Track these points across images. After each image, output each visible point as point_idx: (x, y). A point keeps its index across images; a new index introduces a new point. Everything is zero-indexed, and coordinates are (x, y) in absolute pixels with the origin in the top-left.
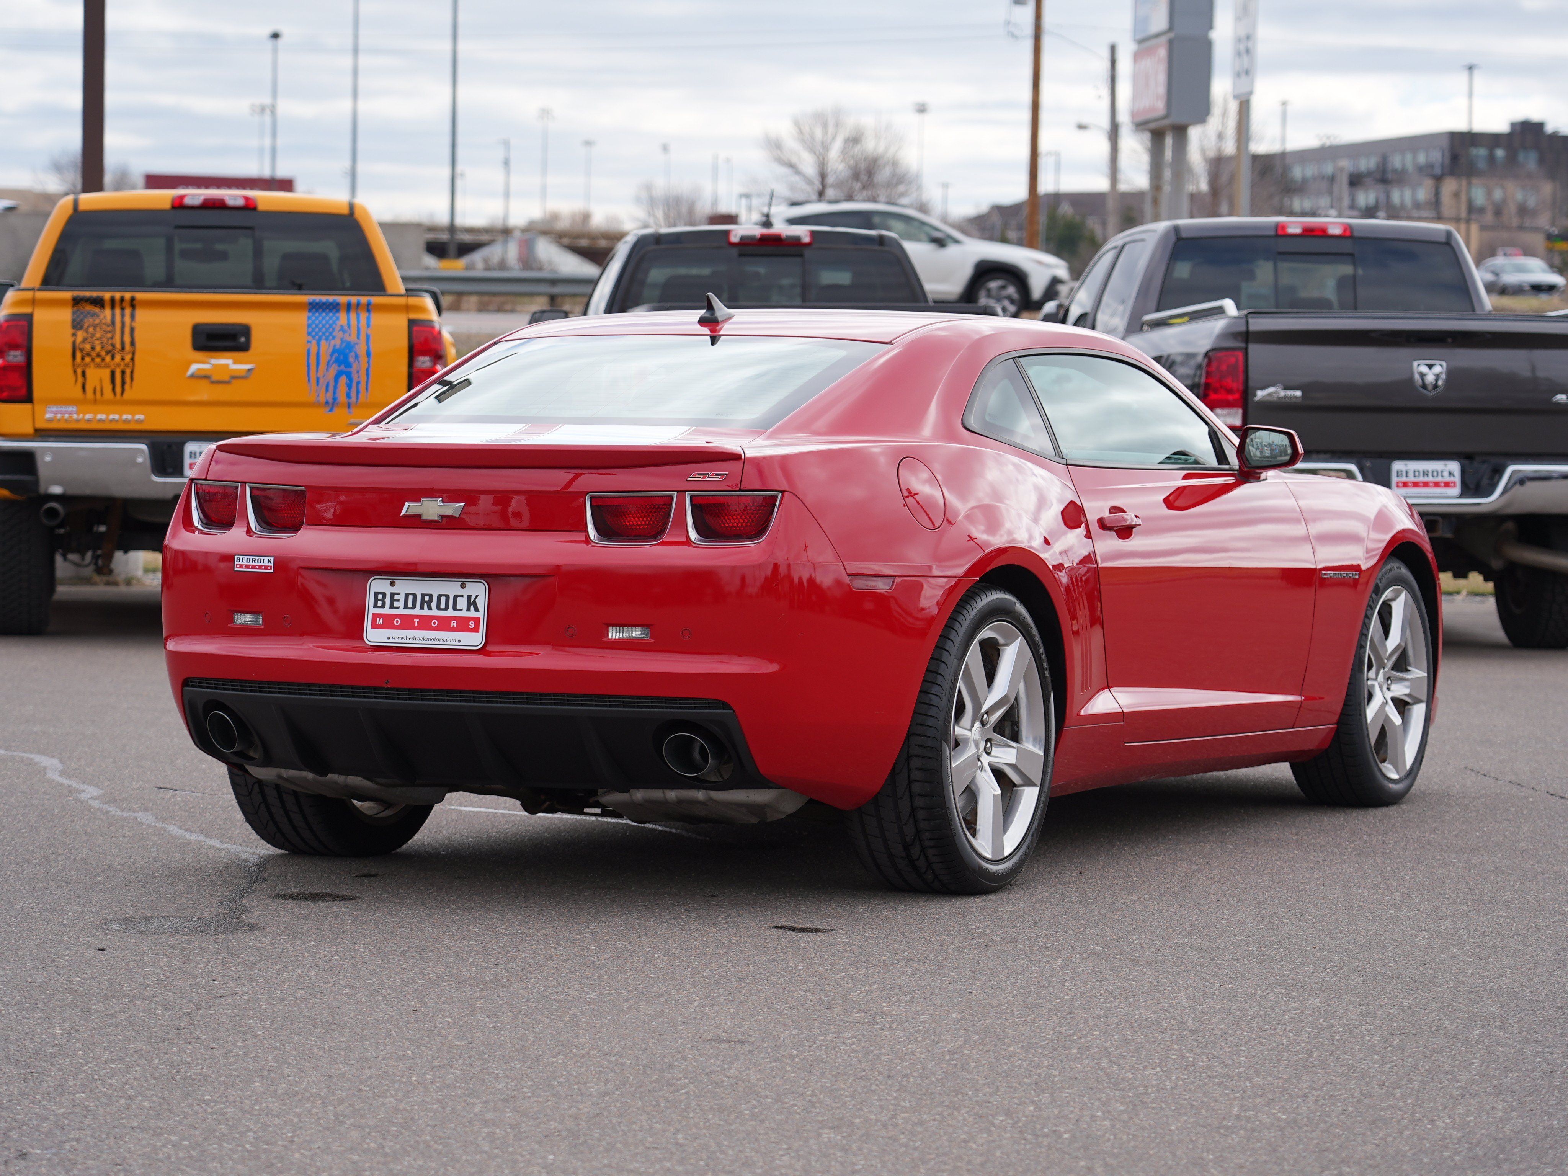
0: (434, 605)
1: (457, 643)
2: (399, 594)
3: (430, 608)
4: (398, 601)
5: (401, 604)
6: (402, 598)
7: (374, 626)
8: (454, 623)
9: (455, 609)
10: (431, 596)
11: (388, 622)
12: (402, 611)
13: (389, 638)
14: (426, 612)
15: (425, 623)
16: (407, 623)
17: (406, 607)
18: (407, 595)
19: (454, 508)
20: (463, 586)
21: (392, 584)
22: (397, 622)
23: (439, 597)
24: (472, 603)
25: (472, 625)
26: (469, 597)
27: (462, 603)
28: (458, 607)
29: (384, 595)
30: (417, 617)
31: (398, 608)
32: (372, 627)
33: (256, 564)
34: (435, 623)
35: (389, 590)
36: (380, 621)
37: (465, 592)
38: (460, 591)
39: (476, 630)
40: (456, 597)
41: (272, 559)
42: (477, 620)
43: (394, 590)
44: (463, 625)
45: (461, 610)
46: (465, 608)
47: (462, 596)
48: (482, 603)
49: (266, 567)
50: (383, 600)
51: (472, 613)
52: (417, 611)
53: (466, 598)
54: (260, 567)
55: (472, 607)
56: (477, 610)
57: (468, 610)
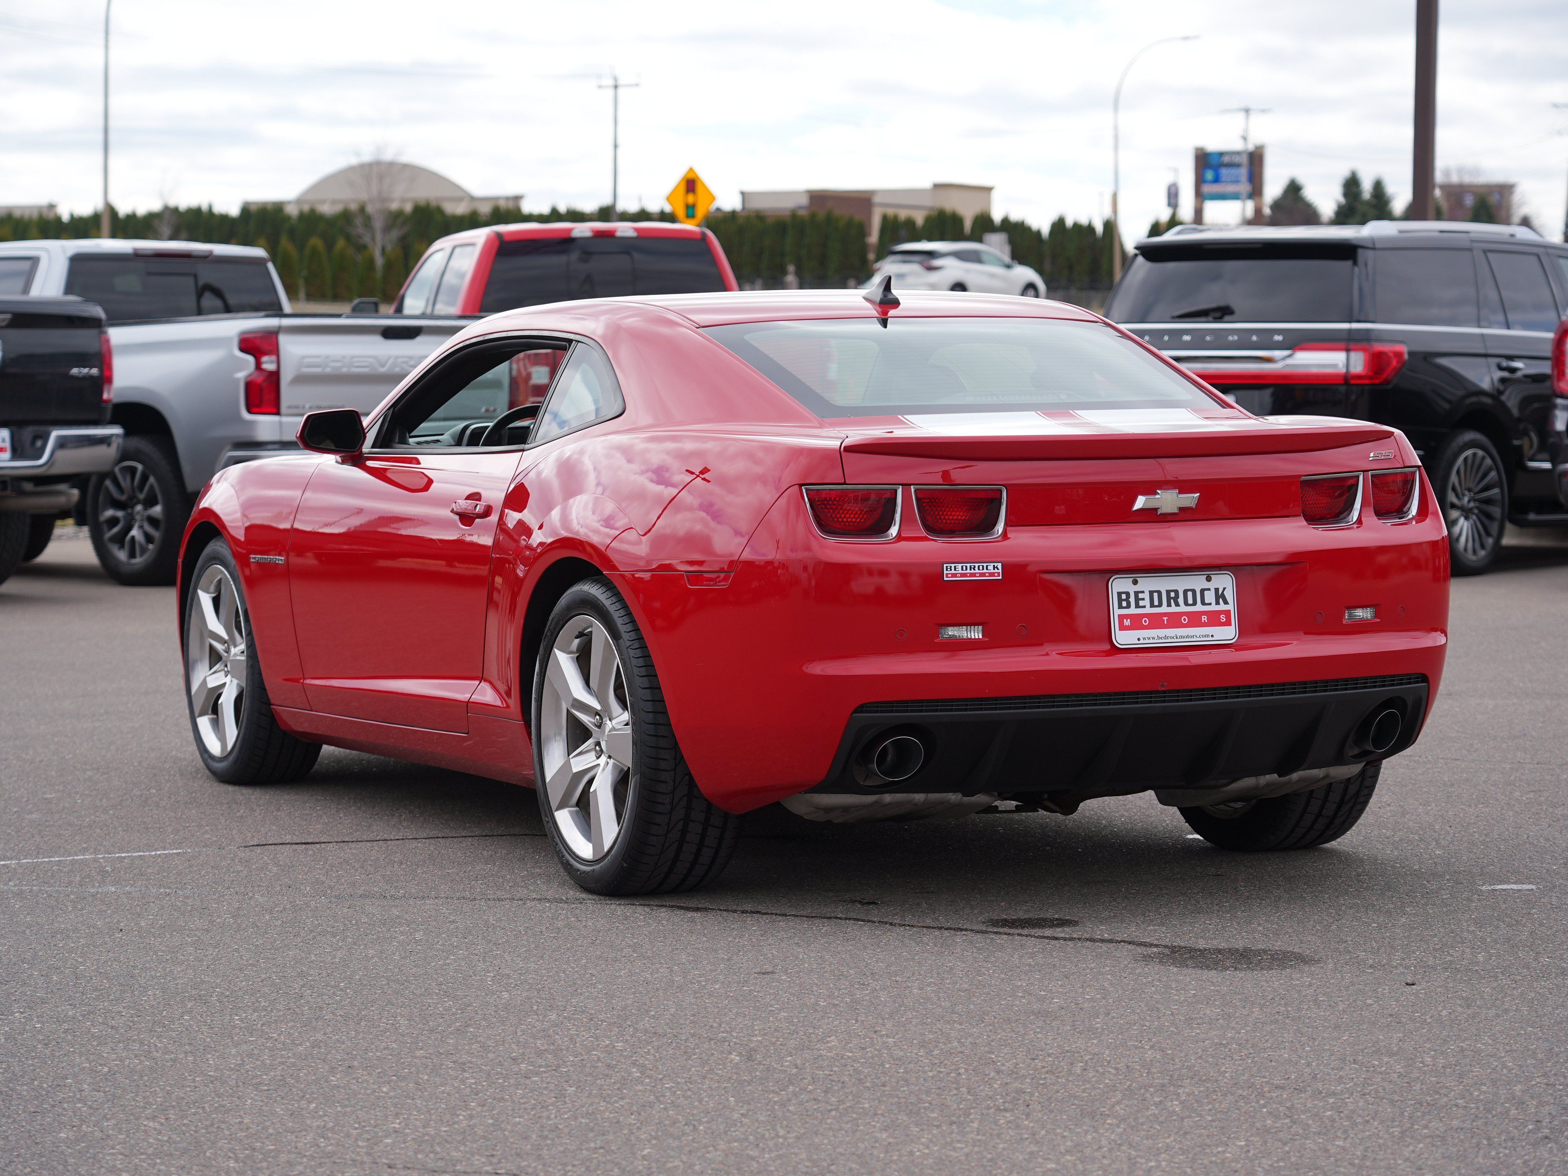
0: (1181, 600)
1: (1211, 639)
2: (1143, 592)
3: (1177, 605)
4: (1143, 599)
5: (1147, 603)
6: (1146, 596)
7: (1122, 628)
8: (1204, 618)
9: (1203, 603)
10: (1176, 592)
11: (1136, 623)
12: (1149, 610)
13: (1139, 639)
14: (1173, 609)
15: (1174, 621)
16: (1156, 622)
17: (1152, 605)
18: (1151, 593)
19: (1191, 499)
20: (1209, 579)
21: (1135, 582)
22: (1145, 621)
23: (1185, 592)
24: (1220, 597)
25: (1223, 618)
26: (1217, 590)
27: (1210, 597)
28: (1206, 602)
29: (1128, 594)
30: (1165, 614)
31: (1144, 607)
32: (1120, 629)
33: (977, 571)
34: (1185, 620)
35: (1132, 589)
36: (1127, 622)
37: (1212, 585)
38: (1207, 585)
39: (1228, 623)
40: (1202, 591)
41: (1000, 565)
42: (1227, 613)
43: (1137, 588)
44: (1214, 619)
45: (1210, 604)
46: (1214, 602)
47: (1209, 589)
48: (1230, 595)
49: (992, 574)
50: (1127, 600)
51: (1222, 607)
52: (1164, 609)
53: (1213, 591)
54: (983, 575)
55: (1221, 600)
56: (1226, 602)
57: (1217, 603)
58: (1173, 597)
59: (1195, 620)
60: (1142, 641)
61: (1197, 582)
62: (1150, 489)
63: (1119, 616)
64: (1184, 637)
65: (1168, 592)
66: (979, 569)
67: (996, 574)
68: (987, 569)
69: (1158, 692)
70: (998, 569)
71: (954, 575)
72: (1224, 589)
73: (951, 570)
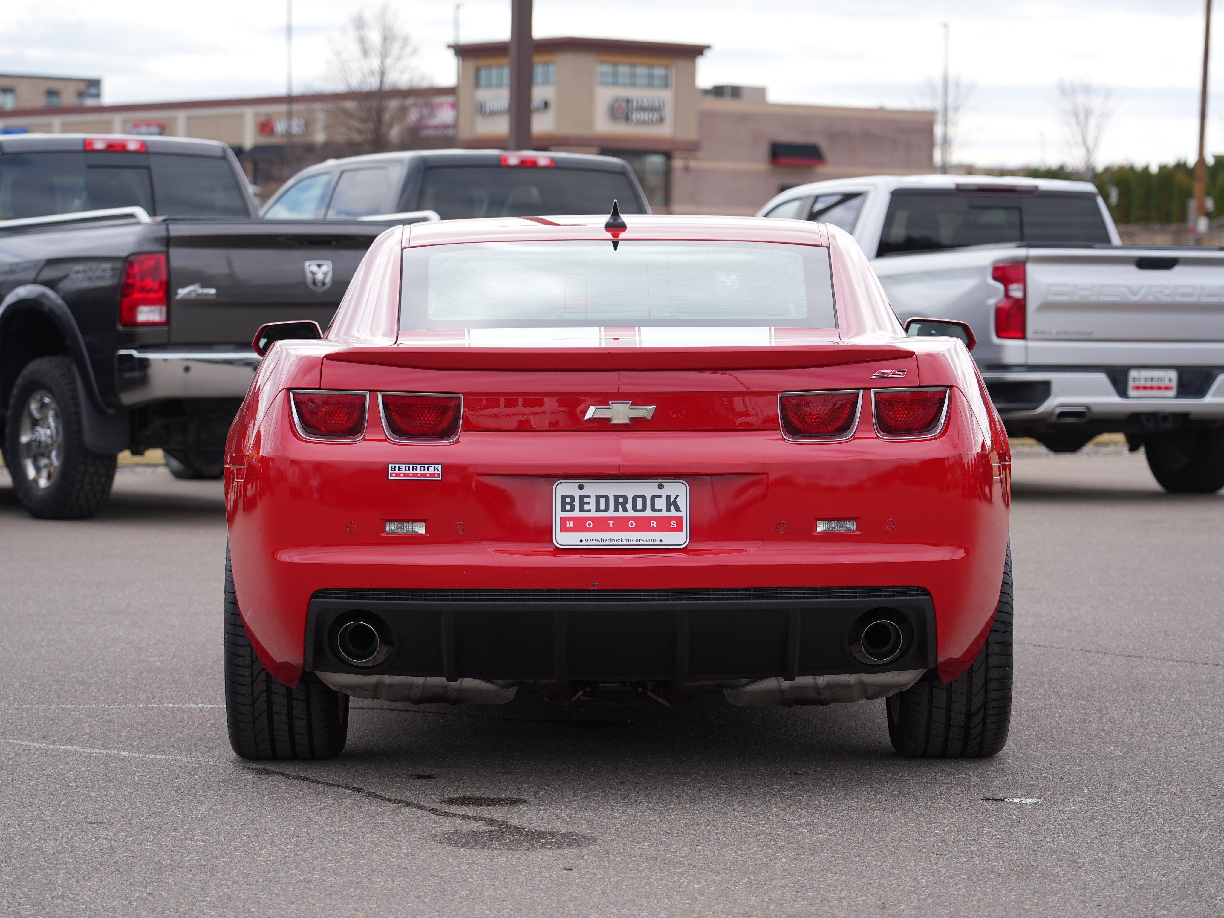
0: (629, 506)
1: (659, 543)
2: (589, 497)
3: (625, 509)
4: (589, 503)
5: (593, 506)
6: (593, 501)
7: (564, 529)
8: (653, 524)
9: (653, 509)
10: (625, 498)
11: (579, 525)
12: (594, 514)
13: (581, 541)
14: (621, 513)
15: (621, 525)
16: (600, 525)
17: (598, 509)
18: (598, 498)
19: (646, 411)
20: (660, 487)
21: (581, 487)
22: (589, 524)
23: (635, 498)
24: (671, 503)
25: (674, 524)
26: (669, 497)
27: (661, 504)
28: (657, 508)
29: (572, 498)
30: (611, 518)
31: (589, 511)
32: (561, 531)
33: (419, 471)
34: (632, 524)
35: (577, 493)
36: (570, 525)
37: (664, 492)
38: (658, 492)
39: (679, 529)
40: (653, 498)
41: (440, 467)
42: (679, 520)
43: (583, 493)
44: (664, 525)
45: (661, 510)
46: (664, 509)
47: (661, 497)
48: (682, 502)
49: (432, 475)
50: (572, 504)
51: (673, 513)
52: (611, 513)
53: (664, 499)
54: (424, 475)
55: (672, 507)
56: (678, 509)
57: (669, 509)
58: (621, 502)
59: (643, 525)
60: (584, 543)
61: (648, 489)
62: (603, 399)
63: (561, 518)
64: (629, 541)
65: (616, 498)
66: (420, 470)
67: (436, 475)
68: (428, 470)
69: (589, 591)
70: (438, 470)
71: (398, 475)
72: (677, 496)
73: (395, 470)
